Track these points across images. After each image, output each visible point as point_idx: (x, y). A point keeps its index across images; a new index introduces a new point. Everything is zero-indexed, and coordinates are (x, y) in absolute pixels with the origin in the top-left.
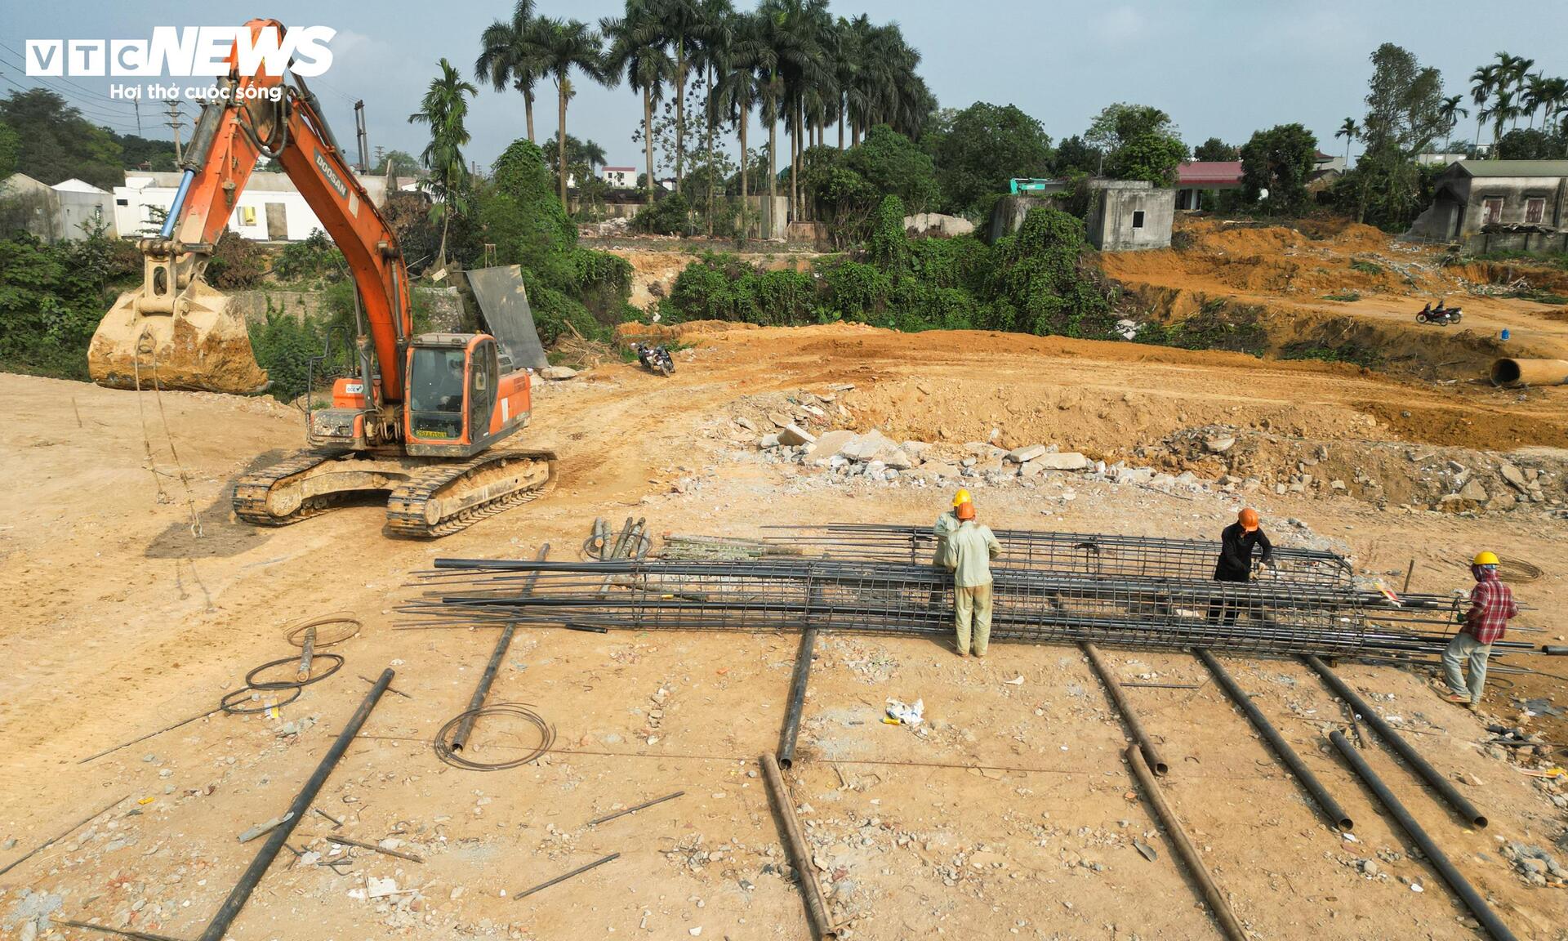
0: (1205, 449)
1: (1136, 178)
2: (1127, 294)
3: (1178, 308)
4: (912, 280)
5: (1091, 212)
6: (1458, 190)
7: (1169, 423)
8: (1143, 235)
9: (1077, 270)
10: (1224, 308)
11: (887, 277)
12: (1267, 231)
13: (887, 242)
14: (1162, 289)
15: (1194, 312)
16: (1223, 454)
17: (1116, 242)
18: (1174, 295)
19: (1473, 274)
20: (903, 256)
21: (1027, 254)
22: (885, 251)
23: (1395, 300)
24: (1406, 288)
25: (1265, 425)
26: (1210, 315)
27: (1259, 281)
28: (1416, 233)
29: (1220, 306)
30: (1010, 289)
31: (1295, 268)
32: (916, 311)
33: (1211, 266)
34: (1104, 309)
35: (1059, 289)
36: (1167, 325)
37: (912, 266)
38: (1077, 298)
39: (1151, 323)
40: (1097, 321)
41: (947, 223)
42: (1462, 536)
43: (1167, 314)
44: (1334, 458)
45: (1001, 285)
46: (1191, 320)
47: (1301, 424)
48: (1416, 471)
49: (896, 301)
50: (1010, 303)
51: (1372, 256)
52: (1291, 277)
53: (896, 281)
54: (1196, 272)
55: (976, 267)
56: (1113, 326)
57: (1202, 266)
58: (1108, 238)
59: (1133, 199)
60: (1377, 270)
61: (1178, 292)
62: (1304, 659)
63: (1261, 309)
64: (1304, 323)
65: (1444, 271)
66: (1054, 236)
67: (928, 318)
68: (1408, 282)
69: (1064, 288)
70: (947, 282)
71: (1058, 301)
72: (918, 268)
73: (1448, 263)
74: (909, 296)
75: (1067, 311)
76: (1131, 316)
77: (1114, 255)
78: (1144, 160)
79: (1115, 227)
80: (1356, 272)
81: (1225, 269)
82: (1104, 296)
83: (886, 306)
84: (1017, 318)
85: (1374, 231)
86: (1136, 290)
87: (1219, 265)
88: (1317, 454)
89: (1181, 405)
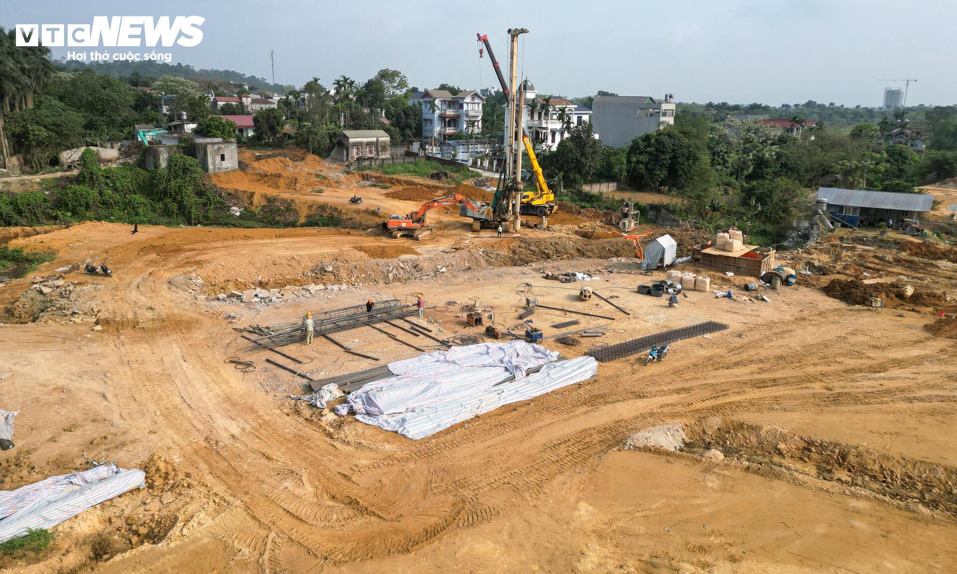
0: (325, 271)
1: (214, 136)
2: (229, 194)
3: (256, 199)
4: (110, 192)
5: (200, 156)
6: (344, 142)
7: (310, 264)
8: (226, 164)
9: (204, 184)
10: (277, 200)
11: (96, 192)
12: (277, 159)
13: (91, 173)
14: (245, 192)
15: (264, 203)
16: (331, 272)
17: (215, 168)
18: (252, 194)
19: (357, 177)
20: (103, 180)
21: (175, 178)
22: (91, 178)
23: (336, 191)
24: (337, 185)
25: (336, 260)
26: (272, 204)
27: (283, 185)
28: (332, 158)
29: (275, 200)
30: (171, 195)
31: (296, 179)
32: (117, 208)
33: (259, 177)
34: (222, 203)
35: (197, 194)
36: (253, 208)
37: (107, 184)
38: (209, 199)
39: (246, 208)
40: (220, 208)
41: (101, 152)
42: (406, 289)
43: (251, 203)
44: (360, 268)
45: (165, 193)
46: (264, 206)
47: (346, 258)
48: (380, 268)
49: (104, 204)
50: (173, 202)
51: (321, 171)
52: (296, 183)
53: (101, 193)
54: (253, 180)
55: (144, 183)
56: (229, 210)
57: (255, 177)
58: (211, 167)
59: (219, 149)
60: (325, 178)
61: (253, 193)
62: (385, 321)
63: (292, 201)
64: (310, 207)
65: (347, 176)
66: (188, 169)
67: (126, 211)
68: (337, 182)
69: (200, 194)
70: (130, 191)
71: (200, 200)
72: (111, 185)
73: (348, 173)
74: (111, 200)
75: (205, 205)
76: (235, 205)
77: (216, 175)
78: (217, 128)
79: (213, 162)
80: (318, 179)
81: (266, 179)
82: (220, 196)
83: (98, 207)
84: (179, 209)
85: (317, 158)
86: (233, 192)
87: (263, 177)
88: (356, 267)
89: (311, 258)
